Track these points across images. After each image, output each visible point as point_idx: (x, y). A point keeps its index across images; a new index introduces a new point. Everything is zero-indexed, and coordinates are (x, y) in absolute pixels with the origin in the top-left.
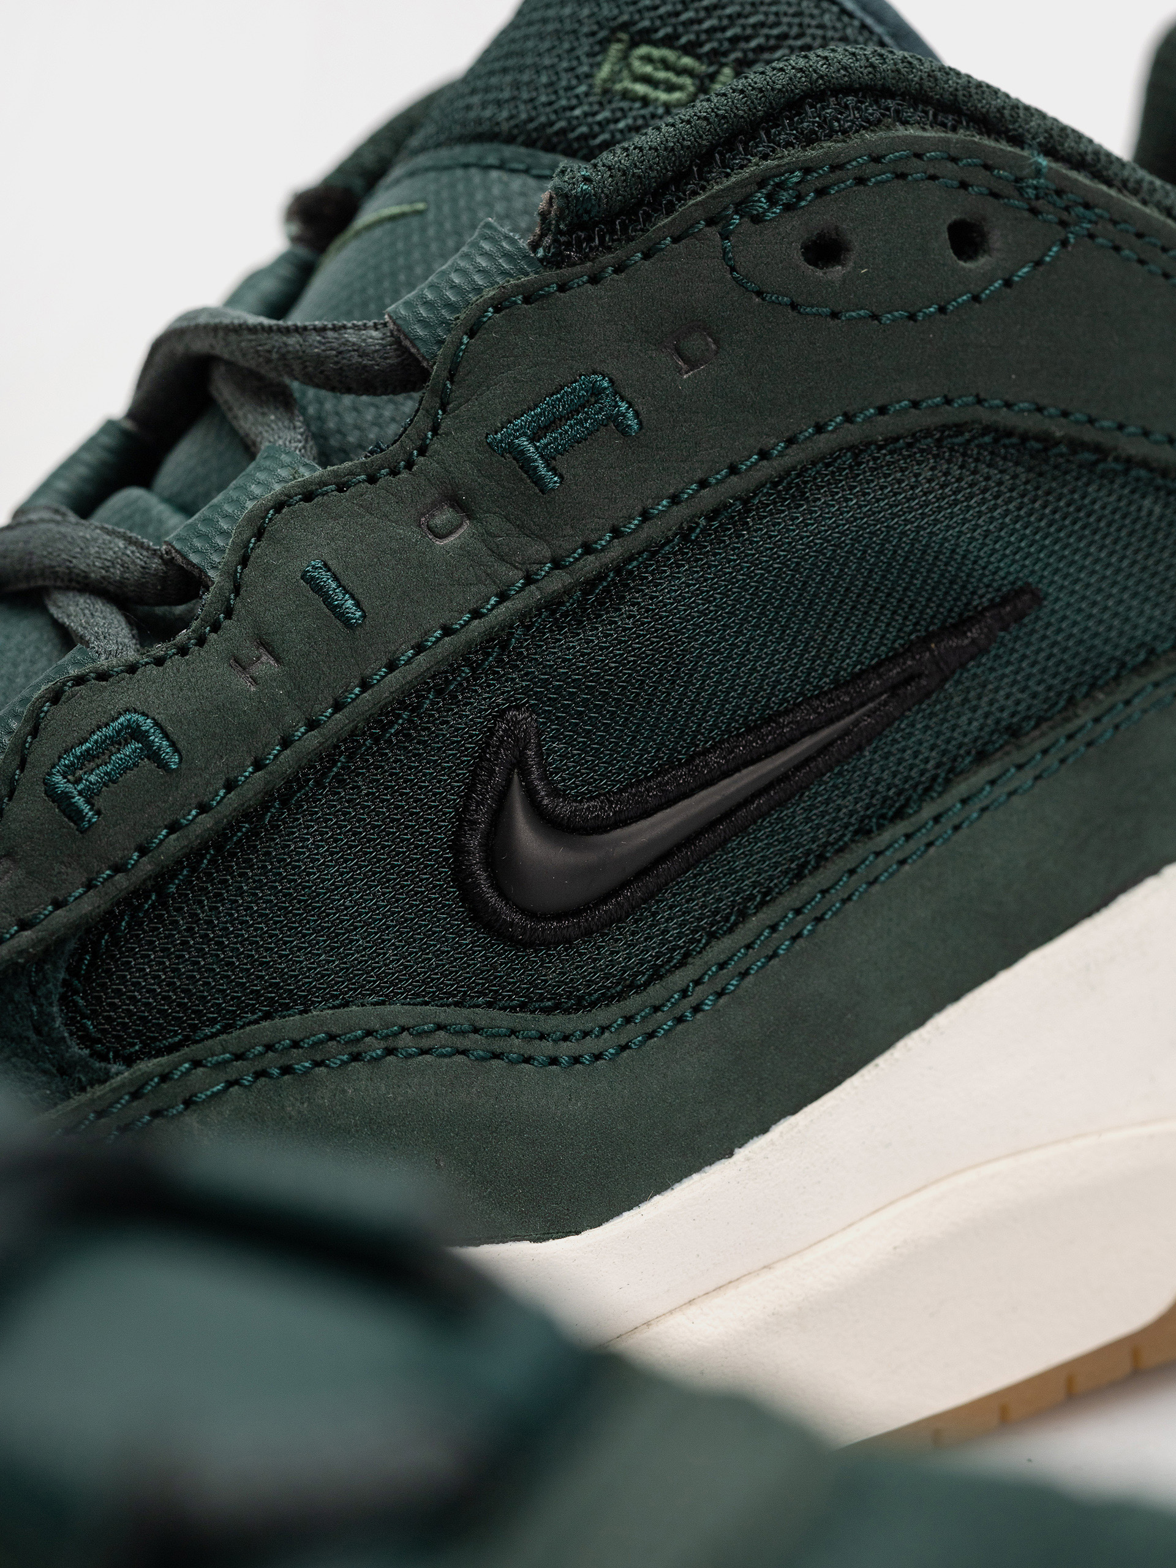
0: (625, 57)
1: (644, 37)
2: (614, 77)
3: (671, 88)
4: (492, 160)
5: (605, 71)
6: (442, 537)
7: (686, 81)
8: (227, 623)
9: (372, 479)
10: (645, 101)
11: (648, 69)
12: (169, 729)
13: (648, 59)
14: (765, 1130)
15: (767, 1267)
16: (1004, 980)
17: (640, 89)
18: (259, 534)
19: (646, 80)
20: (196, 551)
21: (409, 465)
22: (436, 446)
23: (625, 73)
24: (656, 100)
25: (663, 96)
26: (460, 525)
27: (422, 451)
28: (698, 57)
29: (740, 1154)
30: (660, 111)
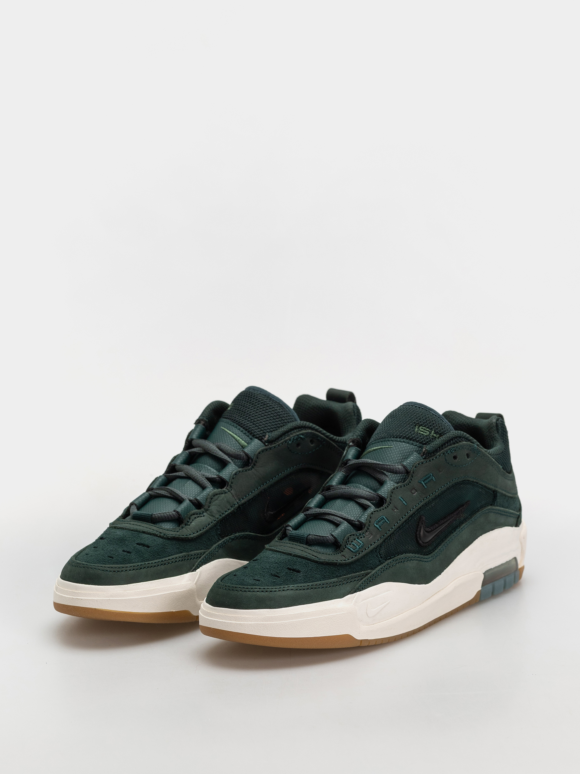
0: (418, 428)
1: (421, 425)
2: (418, 431)
3: (426, 433)
4: (402, 441)
5: (416, 430)
6: (414, 494)
7: (428, 432)
8: (390, 504)
9: (404, 486)
10: (423, 435)
11: (422, 430)
12: (388, 518)
13: (422, 428)
14: (443, 571)
15: (443, 589)
16: (463, 552)
17: (422, 433)
18: (392, 493)
19: (422, 431)
20: (383, 495)
21: (409, 484)
22: (412, 482)
23: (419, 430)
24: (424, 434)
25: (425, 434)
26: (415, 493)
27: (410, 482)
28: (429, 429)
29: (442, 574)
30: (425, 436)
